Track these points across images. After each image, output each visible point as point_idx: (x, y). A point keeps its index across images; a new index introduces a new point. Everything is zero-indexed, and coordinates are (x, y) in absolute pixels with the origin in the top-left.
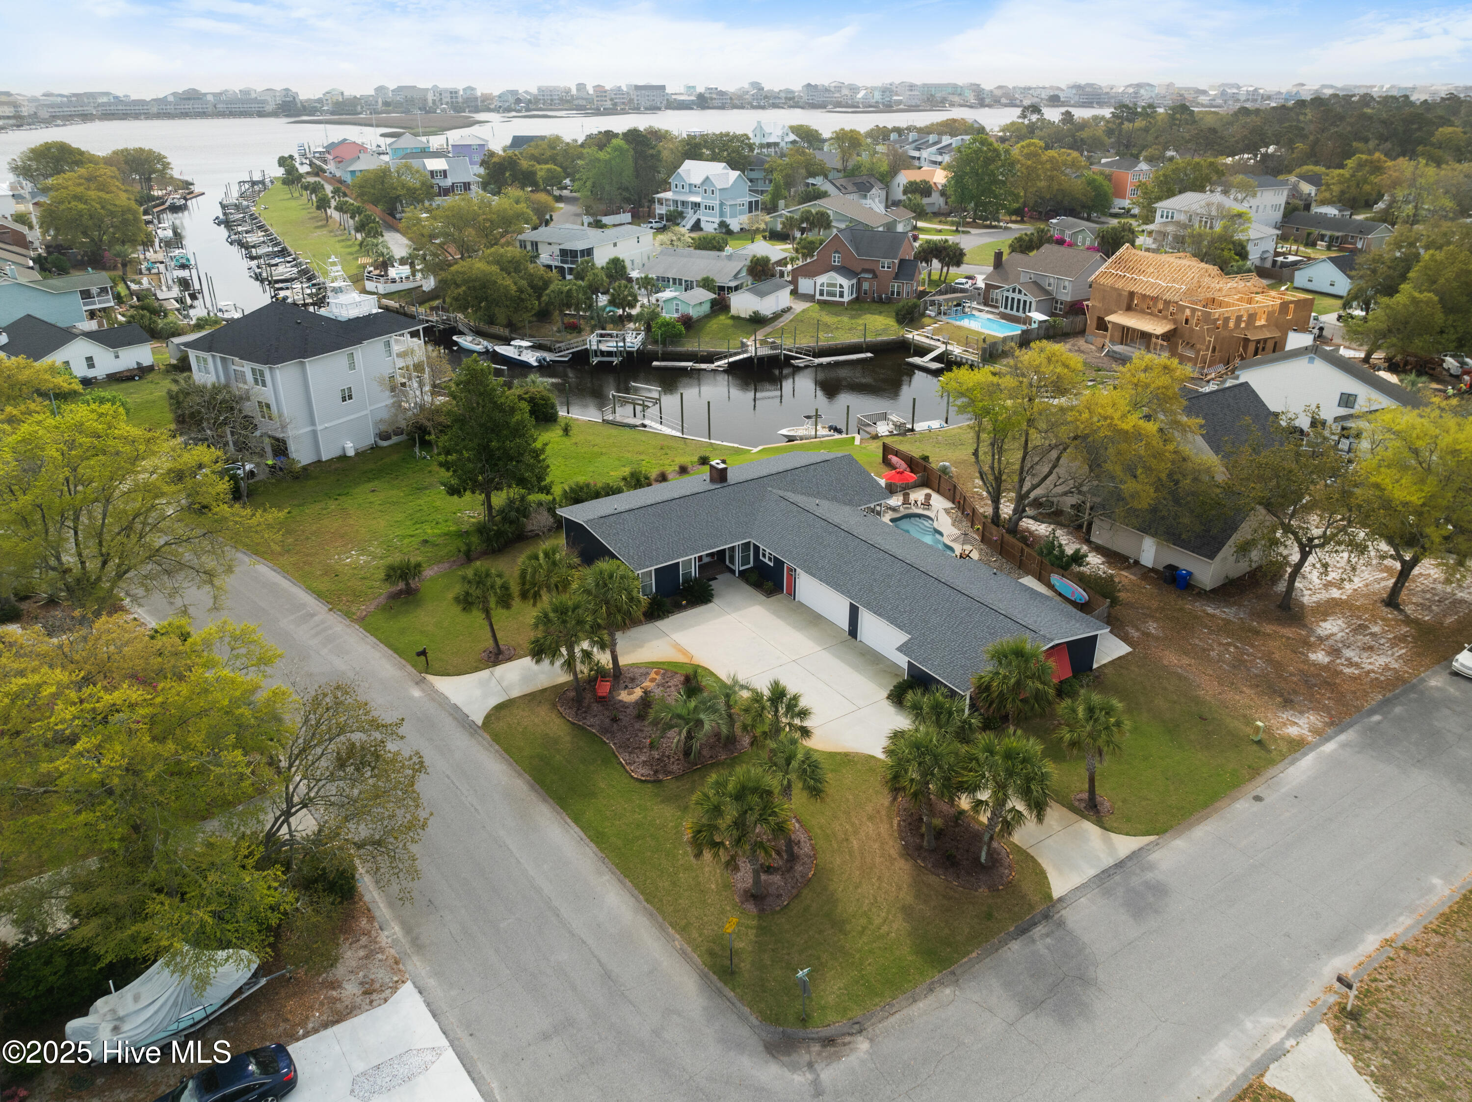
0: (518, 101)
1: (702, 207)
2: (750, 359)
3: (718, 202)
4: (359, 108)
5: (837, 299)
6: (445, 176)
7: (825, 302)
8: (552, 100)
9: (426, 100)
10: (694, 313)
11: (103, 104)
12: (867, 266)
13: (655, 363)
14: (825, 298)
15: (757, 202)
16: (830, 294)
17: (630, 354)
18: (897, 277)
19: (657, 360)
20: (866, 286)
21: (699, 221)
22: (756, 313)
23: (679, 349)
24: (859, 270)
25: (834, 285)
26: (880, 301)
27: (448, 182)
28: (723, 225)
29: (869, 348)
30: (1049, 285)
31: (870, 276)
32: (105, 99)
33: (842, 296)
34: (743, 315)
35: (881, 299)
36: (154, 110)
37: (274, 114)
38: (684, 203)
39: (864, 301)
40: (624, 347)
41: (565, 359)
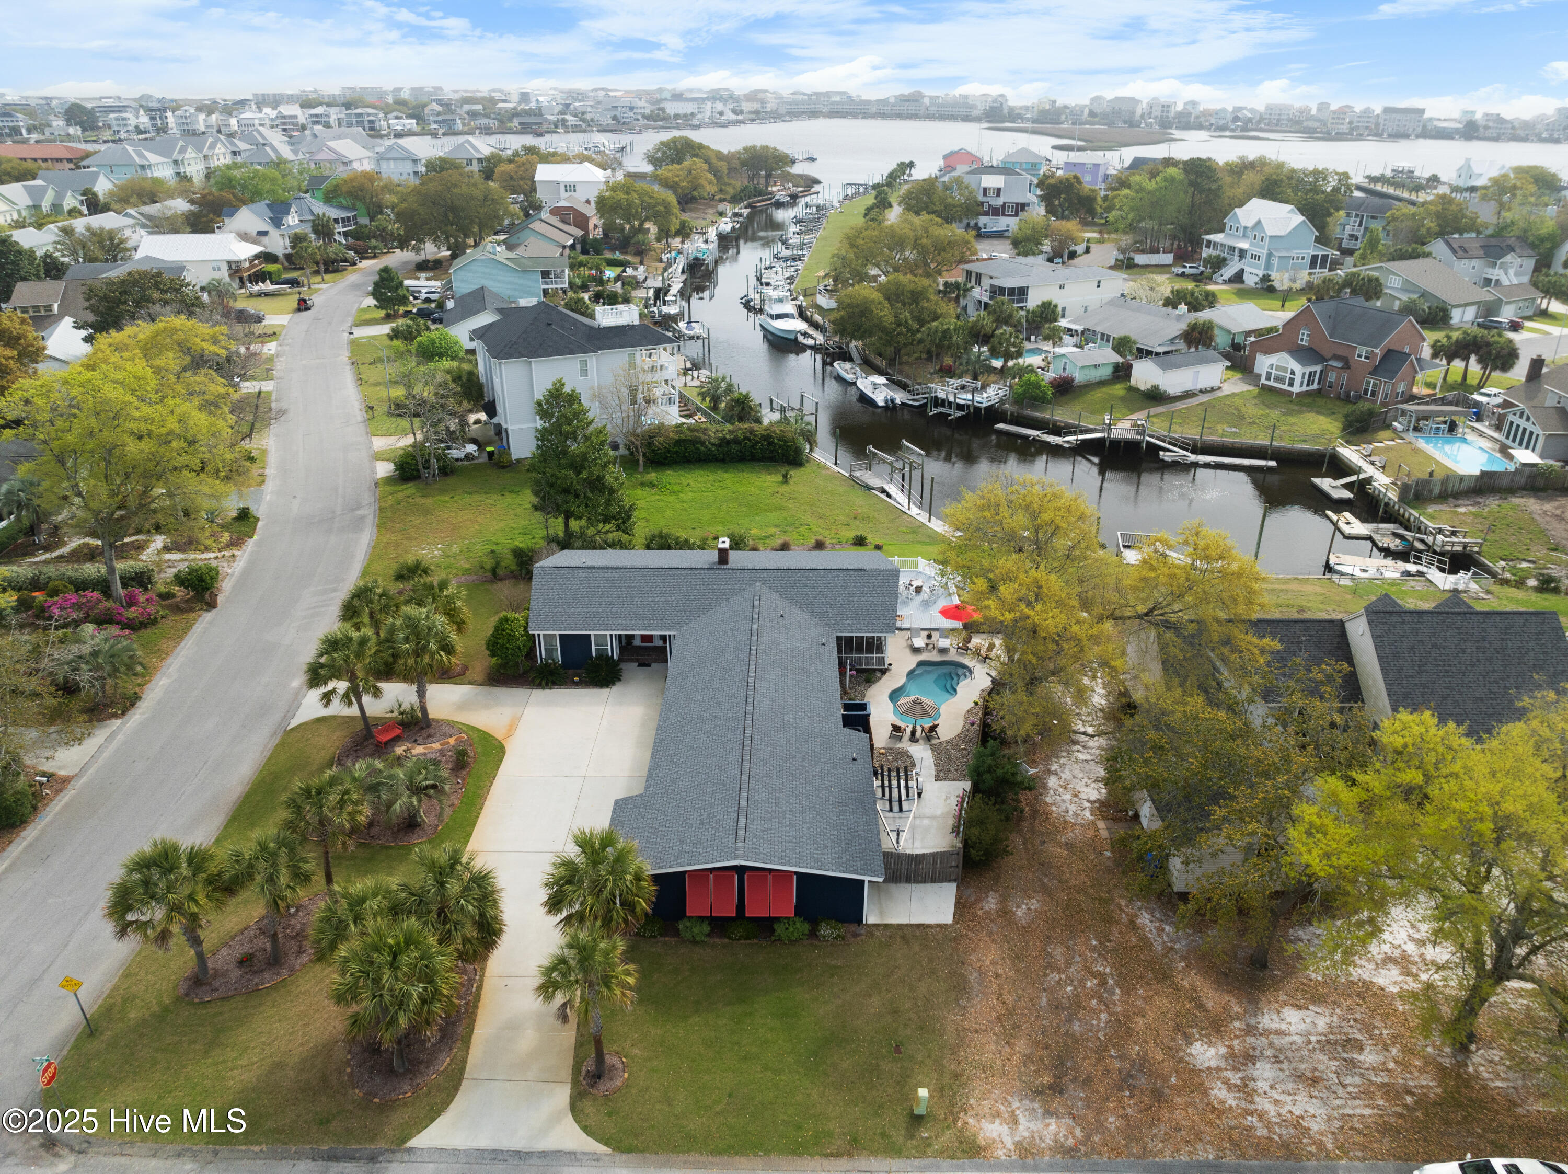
0: (1236, 119)
1: (1249, 256)
3: (1265, 252)
4: (1063, 117)
5: (1285, 387)
6: (999, 195)
7: (1271, 389)
8: (1279, 120)
9: (1134, 113)
10: (1079, 377)
11: (834, 103)
12: (1340, 352)
13: (1001, 426)
14: (1271, 383)
15: (1325, 257)
16: (1279, 379)
17: (977, 409)
18: (1375, 371)
19: (1005, 422)
20: (1332, 377)
21: (1242, 271)
22: (1156, 388)
23: (1038, 415)
24: (1325, 356)
25: (1285, 369)
26: (1347, 399)
27: (999, 202)
28: (1266, 278)
29: (1275, 454)
31: (1341, 365)
32: (838, 99)
33: (1291, 384)
34: (1142, 388)
35: (1348, 396)
36: (874, 110)
37: (978, 119)
38: (1232, 249)
39: (1326, 396)
40: (973, 401)
41: (917, 404)
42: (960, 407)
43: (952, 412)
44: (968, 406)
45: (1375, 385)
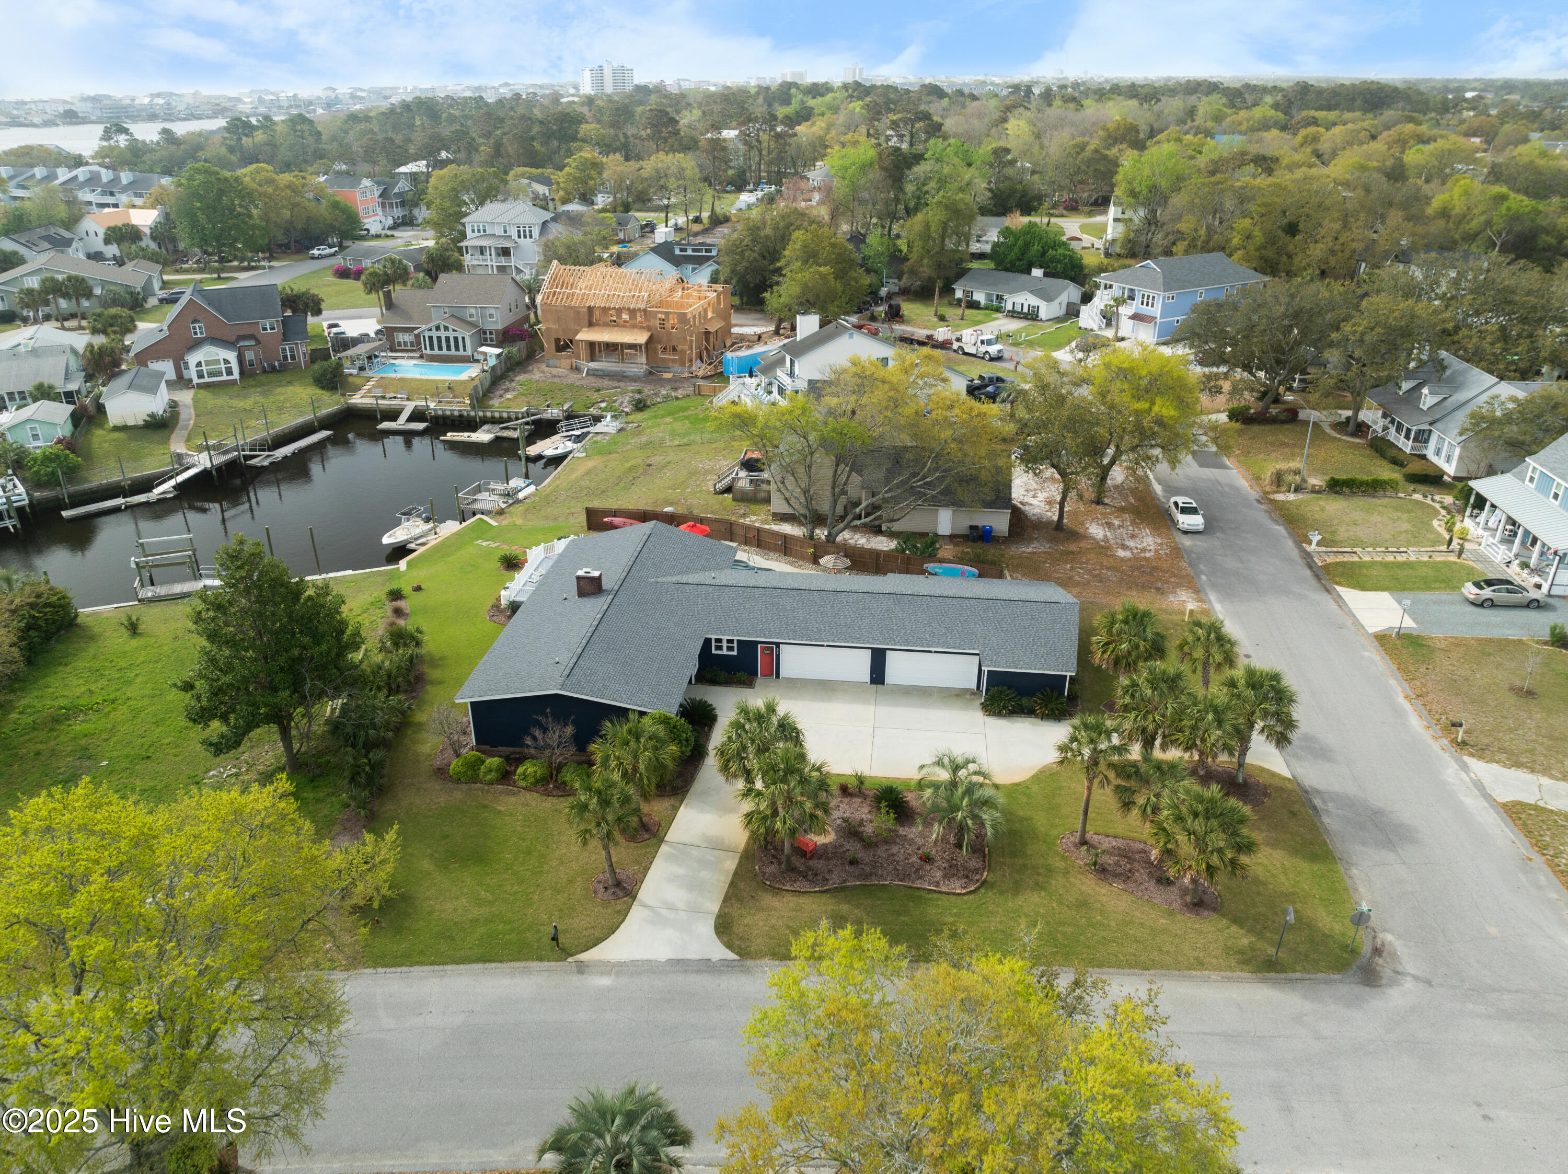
5: (225, 377)
7: (207, 386)
12: (242, 333)
14: (207, 379)
16: (211, 374)
18: (286, 337)
19: (66, 507)
20: (247, 356)
22: (147, 416)
24: (234, 338)
25: (216, 362)
26: (273, 369)
29: (317, 425)
30: (471, 315)
31: (253, 343)
33: (229, 372)
34: (131, 423)
35: (274, 367)
39: (254, 375)
45: (291, 350)
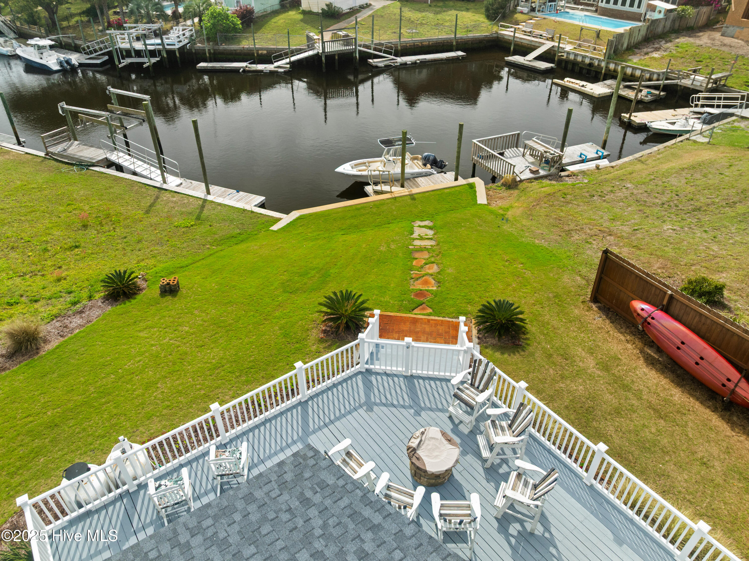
2: (317, 57)
13: (202, 64)
17: (170, 53)
19: (205, 61)
22: (330, 6)
23: (234, 47)
29: (460, 45)
40: (162, 45)
41: (98, 62)
42: (153, 53)
43: (145, 60)
44: (159, 51)
